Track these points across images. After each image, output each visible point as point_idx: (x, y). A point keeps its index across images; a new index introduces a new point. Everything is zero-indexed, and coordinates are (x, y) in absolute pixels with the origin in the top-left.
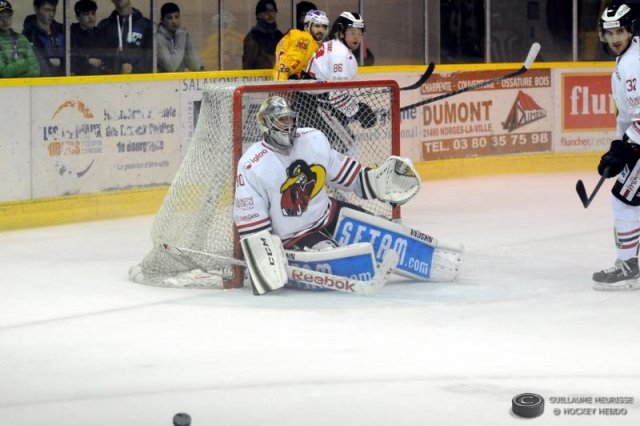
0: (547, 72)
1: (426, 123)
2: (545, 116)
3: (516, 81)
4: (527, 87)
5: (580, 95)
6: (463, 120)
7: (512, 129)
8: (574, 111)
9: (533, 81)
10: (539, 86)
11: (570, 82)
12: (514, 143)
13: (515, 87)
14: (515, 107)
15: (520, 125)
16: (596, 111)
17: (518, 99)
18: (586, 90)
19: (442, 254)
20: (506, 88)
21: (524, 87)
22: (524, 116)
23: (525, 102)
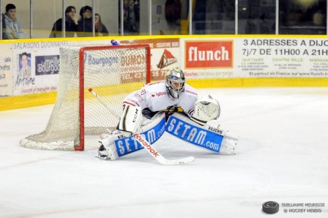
0: (177, 40)
1: (123, 65)
2: (176, 62)
3: (164, 44)
4: (168, 47)
5: (193, 51)
6: (139, 63)
7: (162, 67)
8: (190, 59)
9: (171, 44)
10: (174, 47)
11: (189, 45)
12: (162, 75)
13: (163, 47)
14: (163, 57)
15: (165, 66)
16: (200, 59)
17: (164, 53)
18: (196, 49)
19: (227, 140)
20: (159, 48)
21: (167, 47)
22: (167, 61)
23: (168, 55)
